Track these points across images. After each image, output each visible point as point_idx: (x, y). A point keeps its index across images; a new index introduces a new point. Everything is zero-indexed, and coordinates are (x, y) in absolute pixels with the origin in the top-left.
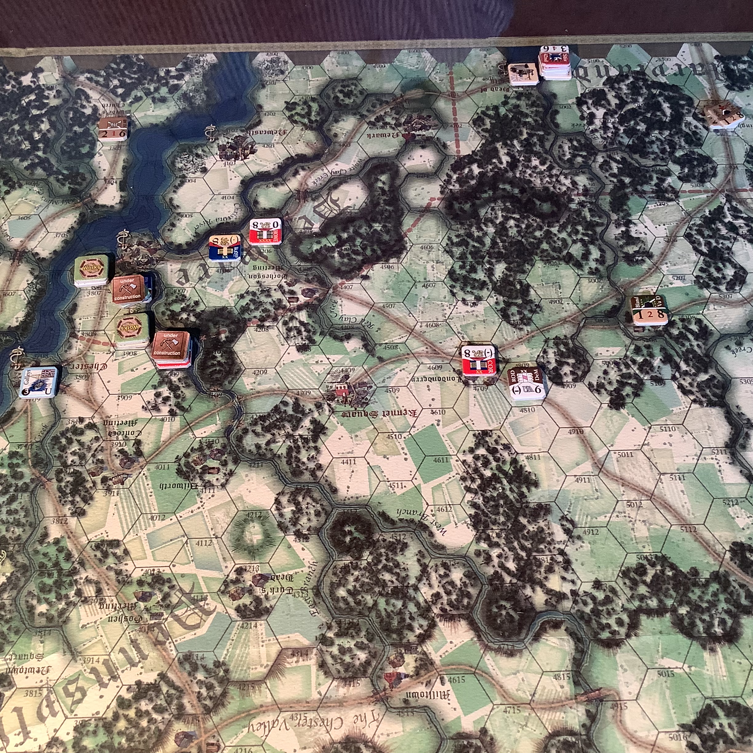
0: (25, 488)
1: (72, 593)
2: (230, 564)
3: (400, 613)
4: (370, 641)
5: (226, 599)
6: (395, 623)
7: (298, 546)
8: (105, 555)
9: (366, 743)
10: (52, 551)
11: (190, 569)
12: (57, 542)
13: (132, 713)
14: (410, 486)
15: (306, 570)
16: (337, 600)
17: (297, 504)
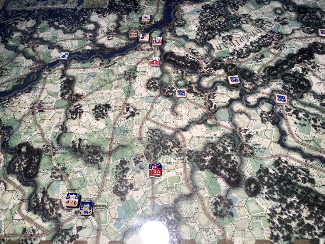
0: (223, 6)
1: (241, 22)
2: (275, 17)
3: (319, 22)
4: (314, 27)
5: (276, 22)
6: (319, 24)
7: (290, 13)
8: (245, 16)
9: (319, 43)
10: (233, 16)
11: (266, 18)
12: (233, 15)
13: (262, 40)
14: (313, 2)
15: (294, 17)
16: (303, 21)
17: (287, 6)
